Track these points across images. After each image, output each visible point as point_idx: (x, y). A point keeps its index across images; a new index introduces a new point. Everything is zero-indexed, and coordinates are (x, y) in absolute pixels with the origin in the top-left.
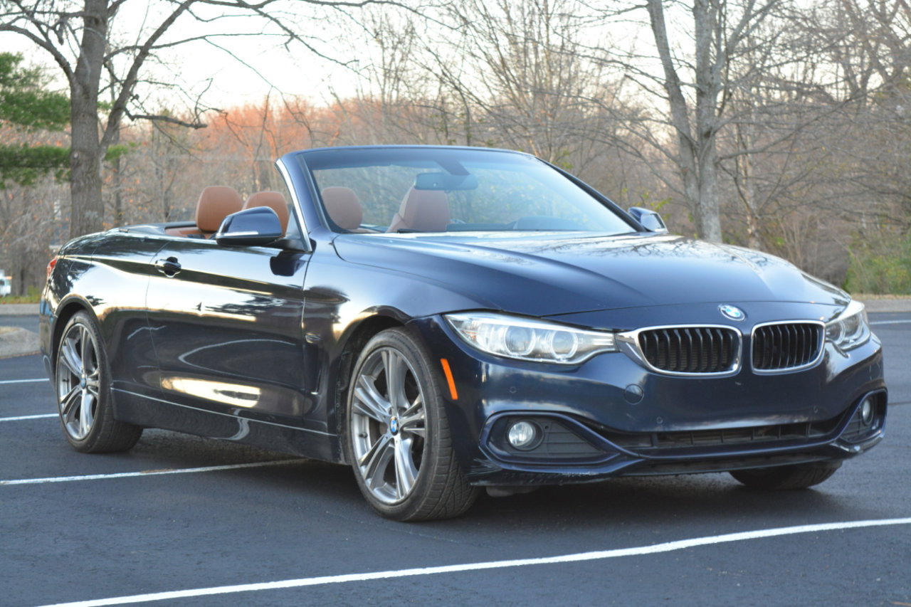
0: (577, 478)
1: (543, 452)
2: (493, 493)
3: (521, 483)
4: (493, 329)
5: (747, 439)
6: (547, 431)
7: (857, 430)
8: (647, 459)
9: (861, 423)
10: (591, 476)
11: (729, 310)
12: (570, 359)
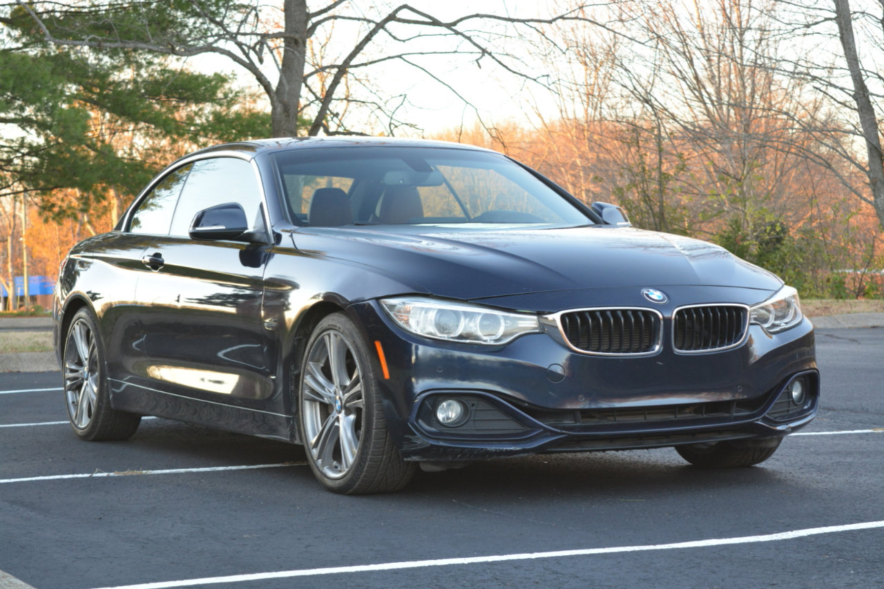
0: (501, 453)
1: (470, 429)
2: (426, 468)
3: (450, 458)
4: (423, 313)
5: (671, 417)
6: (474, 408)
7: (787, 409)
8: (569, 435)
9: (791, 403)
10: (515, 451)
11: (652, 294)
12: (496, 340)
